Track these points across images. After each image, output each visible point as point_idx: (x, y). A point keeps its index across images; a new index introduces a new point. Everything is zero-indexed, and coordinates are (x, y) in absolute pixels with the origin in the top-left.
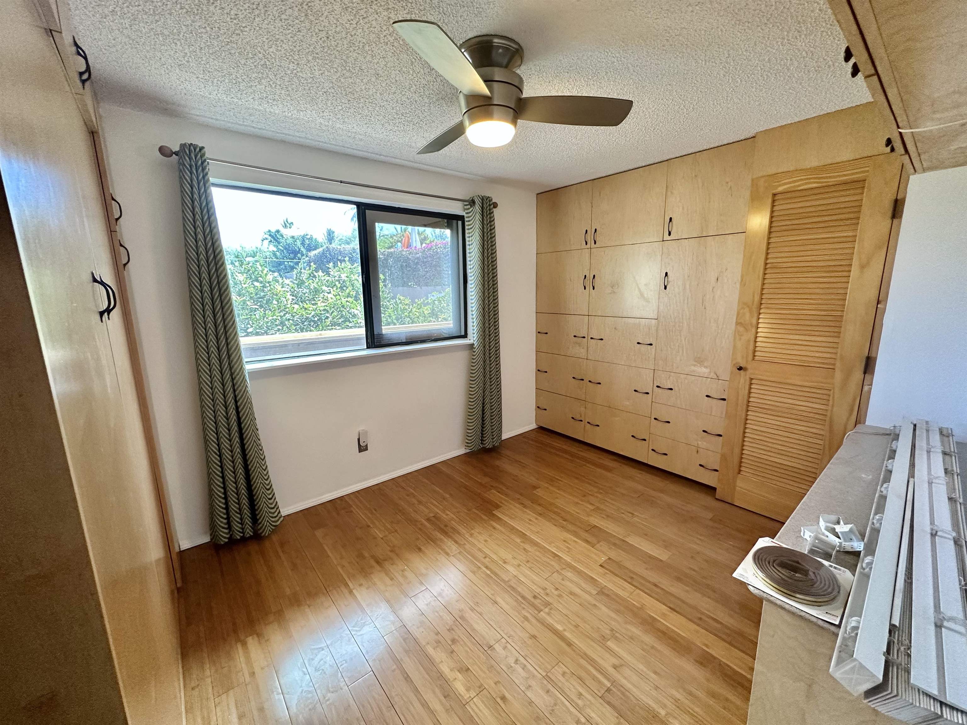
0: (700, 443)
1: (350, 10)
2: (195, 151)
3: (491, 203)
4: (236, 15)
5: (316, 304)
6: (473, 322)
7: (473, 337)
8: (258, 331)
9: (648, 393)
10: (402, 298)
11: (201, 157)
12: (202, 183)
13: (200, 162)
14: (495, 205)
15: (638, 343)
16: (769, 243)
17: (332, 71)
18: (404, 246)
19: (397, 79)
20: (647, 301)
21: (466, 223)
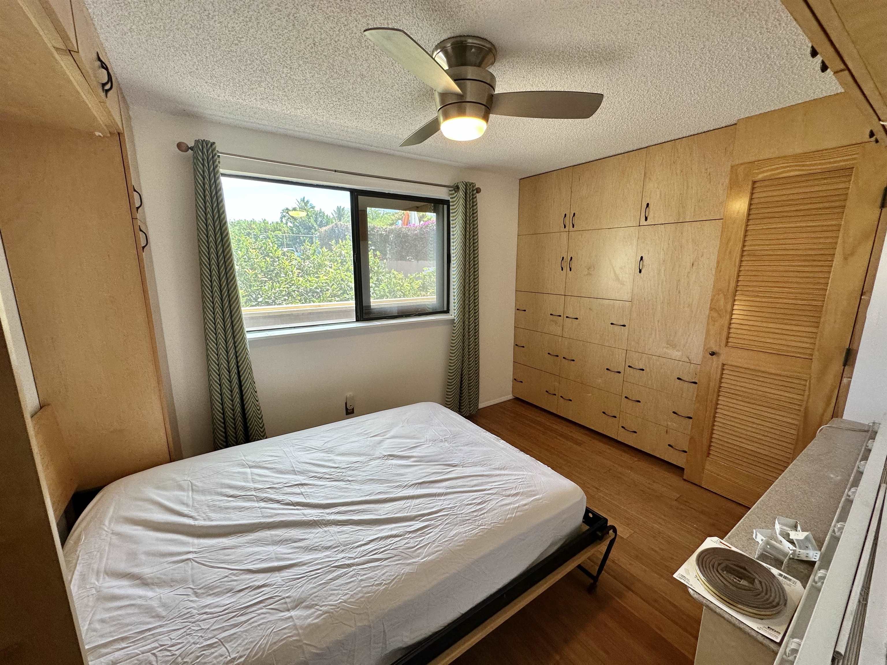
0: (669, 423)
1: (331, 18)
2: (207, 145)
3: (474, 188)
4: (233, 27)
5: (319, 277)
6: (455, 300)
7: (454, 313)
8: (267, 300)
9: (619, 372)
10: (395, 273)
11: (212, 152)
12: (212, 175)
13: (211, 156)
14: (478, 191)
15: (612, 324)
16: (746, 231)
17: (321, 73)
18: (404, 223)
19: (381, 79)
20: (622, 284)
21: (451, 207)
